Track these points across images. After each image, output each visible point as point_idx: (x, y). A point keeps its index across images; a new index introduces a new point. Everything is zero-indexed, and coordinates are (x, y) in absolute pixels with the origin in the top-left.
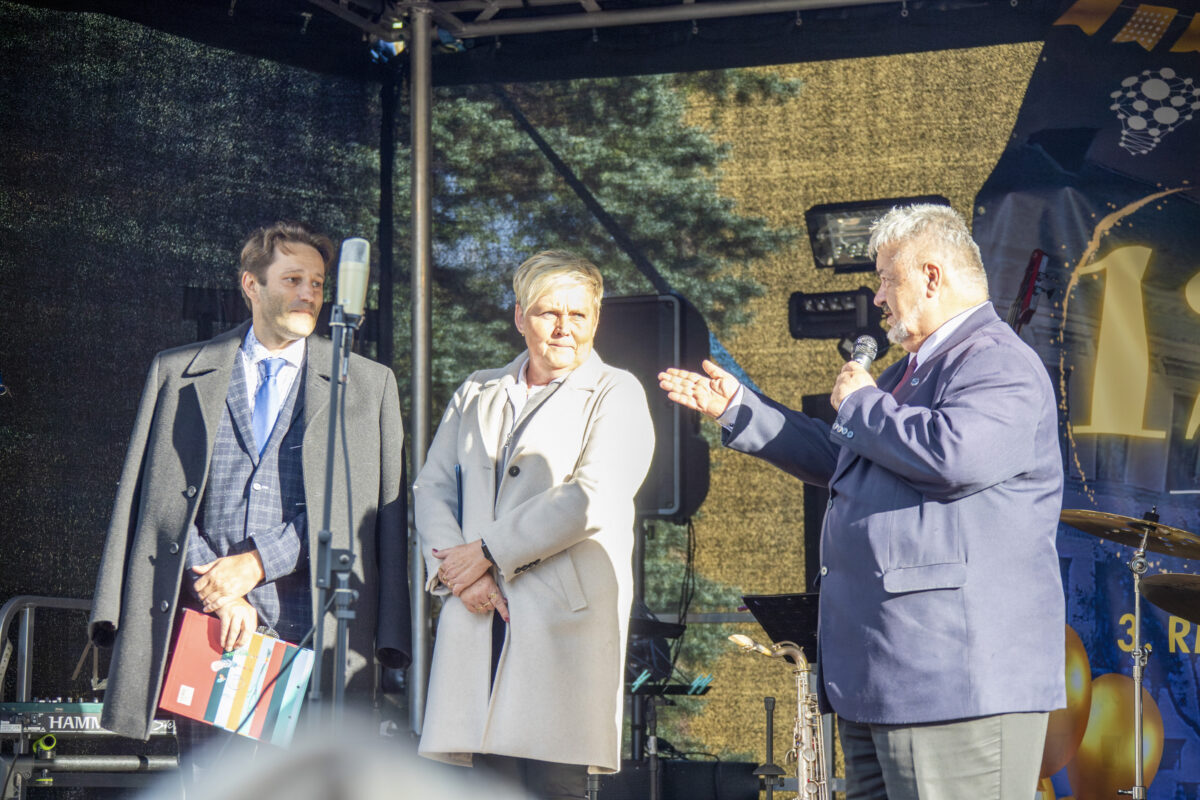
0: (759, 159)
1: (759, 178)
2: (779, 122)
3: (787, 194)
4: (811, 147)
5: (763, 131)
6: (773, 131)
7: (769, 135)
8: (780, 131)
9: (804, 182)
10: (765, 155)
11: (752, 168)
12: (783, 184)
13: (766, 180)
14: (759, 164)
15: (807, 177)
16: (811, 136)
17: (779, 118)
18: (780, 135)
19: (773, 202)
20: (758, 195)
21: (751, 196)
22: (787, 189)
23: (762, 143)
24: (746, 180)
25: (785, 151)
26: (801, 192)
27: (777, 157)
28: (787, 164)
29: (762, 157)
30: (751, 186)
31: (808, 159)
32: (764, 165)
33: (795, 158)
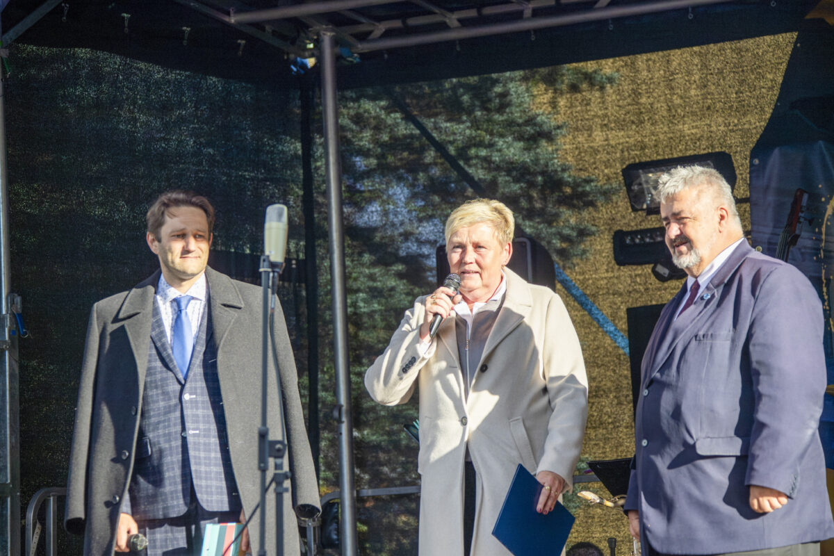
0: (585, 132)
1: (586, 145)
2: (600, 103)
3: (608, 157)
4: (624, 120)
5: (587, 111)
6: (595, 110)
7: (592, 113)
8: (601, 110)
9: (621, 147)
10: (590, 129)
11: (581, 139)
12: (604, 150)
13: (591, 147)
14: (586, 135)
15: (622, 143)
16: (624, 112)
17: (599, 100)
18: (600, 113)
19: (598, 163)
20: (586, 159)
21: (581, 160)
22: (608, 153)
23: (587, 120)
24: (577, 148)
25: (605, 125)
26: (618, 155)
27: (599, 130)
28: (607, 135)
29: (588, 130)
30: (580, 153)
31: (623, 129)
32: (590, 136)
33: (612, 129)
